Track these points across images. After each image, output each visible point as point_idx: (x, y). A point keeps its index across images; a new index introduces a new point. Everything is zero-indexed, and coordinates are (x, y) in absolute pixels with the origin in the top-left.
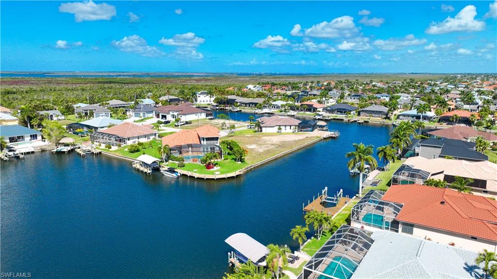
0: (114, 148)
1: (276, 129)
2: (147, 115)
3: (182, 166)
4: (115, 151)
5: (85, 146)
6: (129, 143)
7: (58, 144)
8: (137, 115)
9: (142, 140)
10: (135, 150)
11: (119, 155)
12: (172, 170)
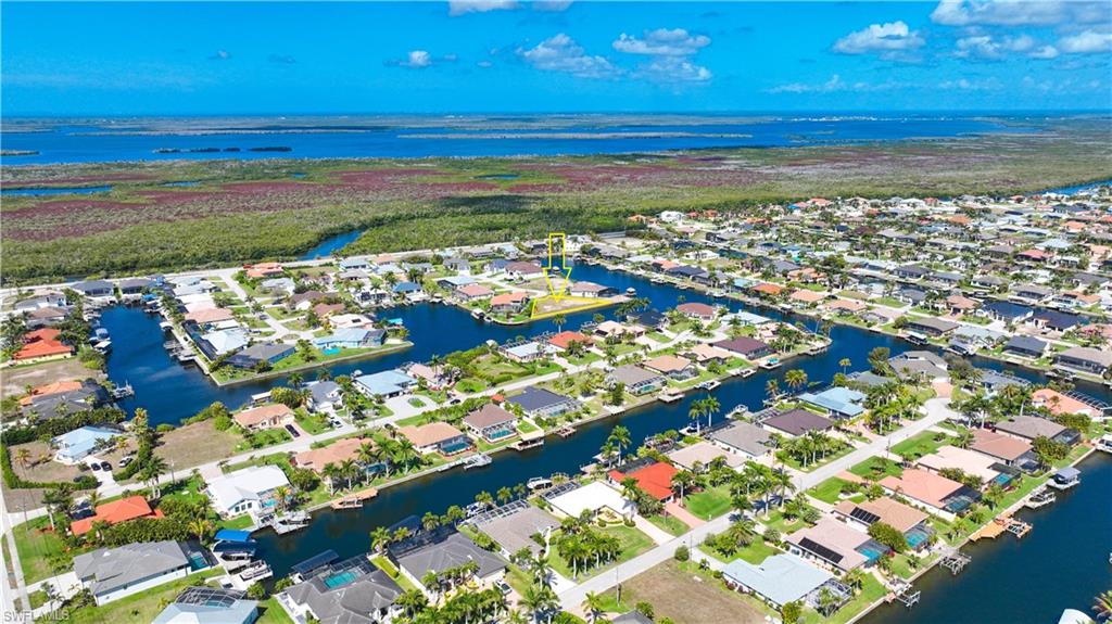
0: (465, 302)
1: (580, 294)
2: (500, 270)
3: (495, 316)
4: (464, 305)
5: (448, 300)
6: (475, 299)
7: (432, 296)
8: (492, 270)
9: (482, 298)
10: (475, 305)
11: (466, 307)
12: (489, 318)
